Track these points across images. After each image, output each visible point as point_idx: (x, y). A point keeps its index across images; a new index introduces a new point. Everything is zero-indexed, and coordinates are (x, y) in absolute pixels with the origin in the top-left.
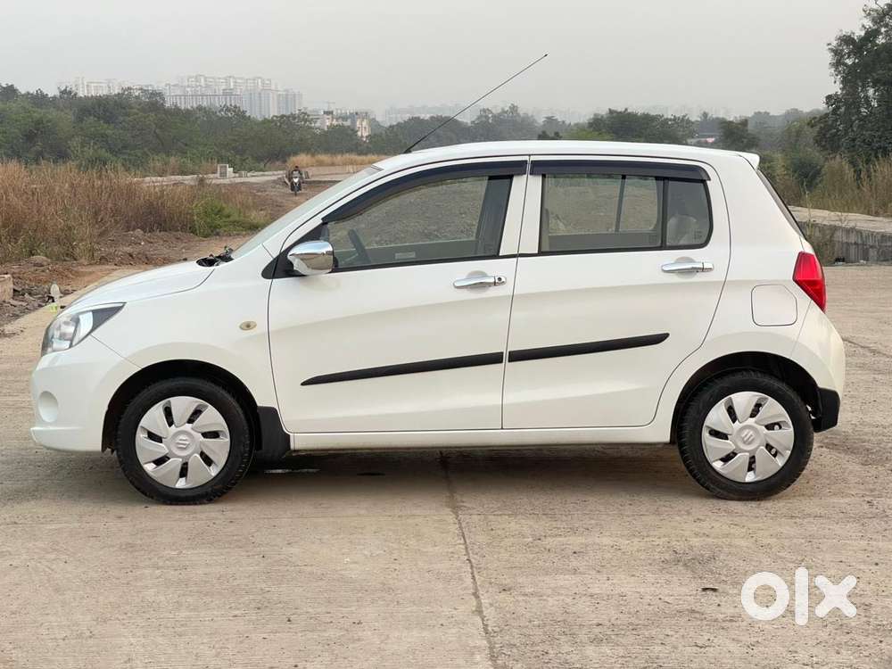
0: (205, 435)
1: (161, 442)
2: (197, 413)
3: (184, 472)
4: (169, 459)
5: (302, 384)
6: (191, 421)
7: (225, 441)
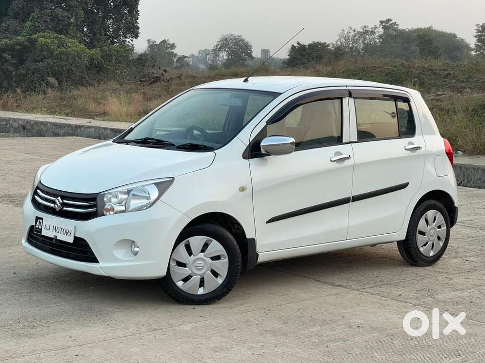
0: (213, 259)
1: (186, 267)
2: (206, 246)
3: (202, 283)
4: (192, 277)
5: (267, 223)
6: (203, 251)
7: (225, 261)
